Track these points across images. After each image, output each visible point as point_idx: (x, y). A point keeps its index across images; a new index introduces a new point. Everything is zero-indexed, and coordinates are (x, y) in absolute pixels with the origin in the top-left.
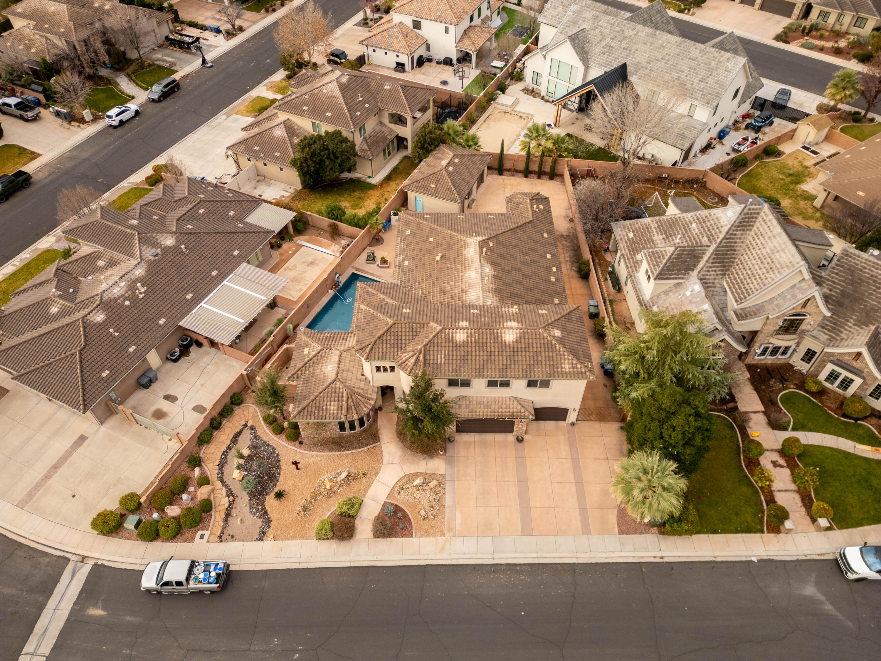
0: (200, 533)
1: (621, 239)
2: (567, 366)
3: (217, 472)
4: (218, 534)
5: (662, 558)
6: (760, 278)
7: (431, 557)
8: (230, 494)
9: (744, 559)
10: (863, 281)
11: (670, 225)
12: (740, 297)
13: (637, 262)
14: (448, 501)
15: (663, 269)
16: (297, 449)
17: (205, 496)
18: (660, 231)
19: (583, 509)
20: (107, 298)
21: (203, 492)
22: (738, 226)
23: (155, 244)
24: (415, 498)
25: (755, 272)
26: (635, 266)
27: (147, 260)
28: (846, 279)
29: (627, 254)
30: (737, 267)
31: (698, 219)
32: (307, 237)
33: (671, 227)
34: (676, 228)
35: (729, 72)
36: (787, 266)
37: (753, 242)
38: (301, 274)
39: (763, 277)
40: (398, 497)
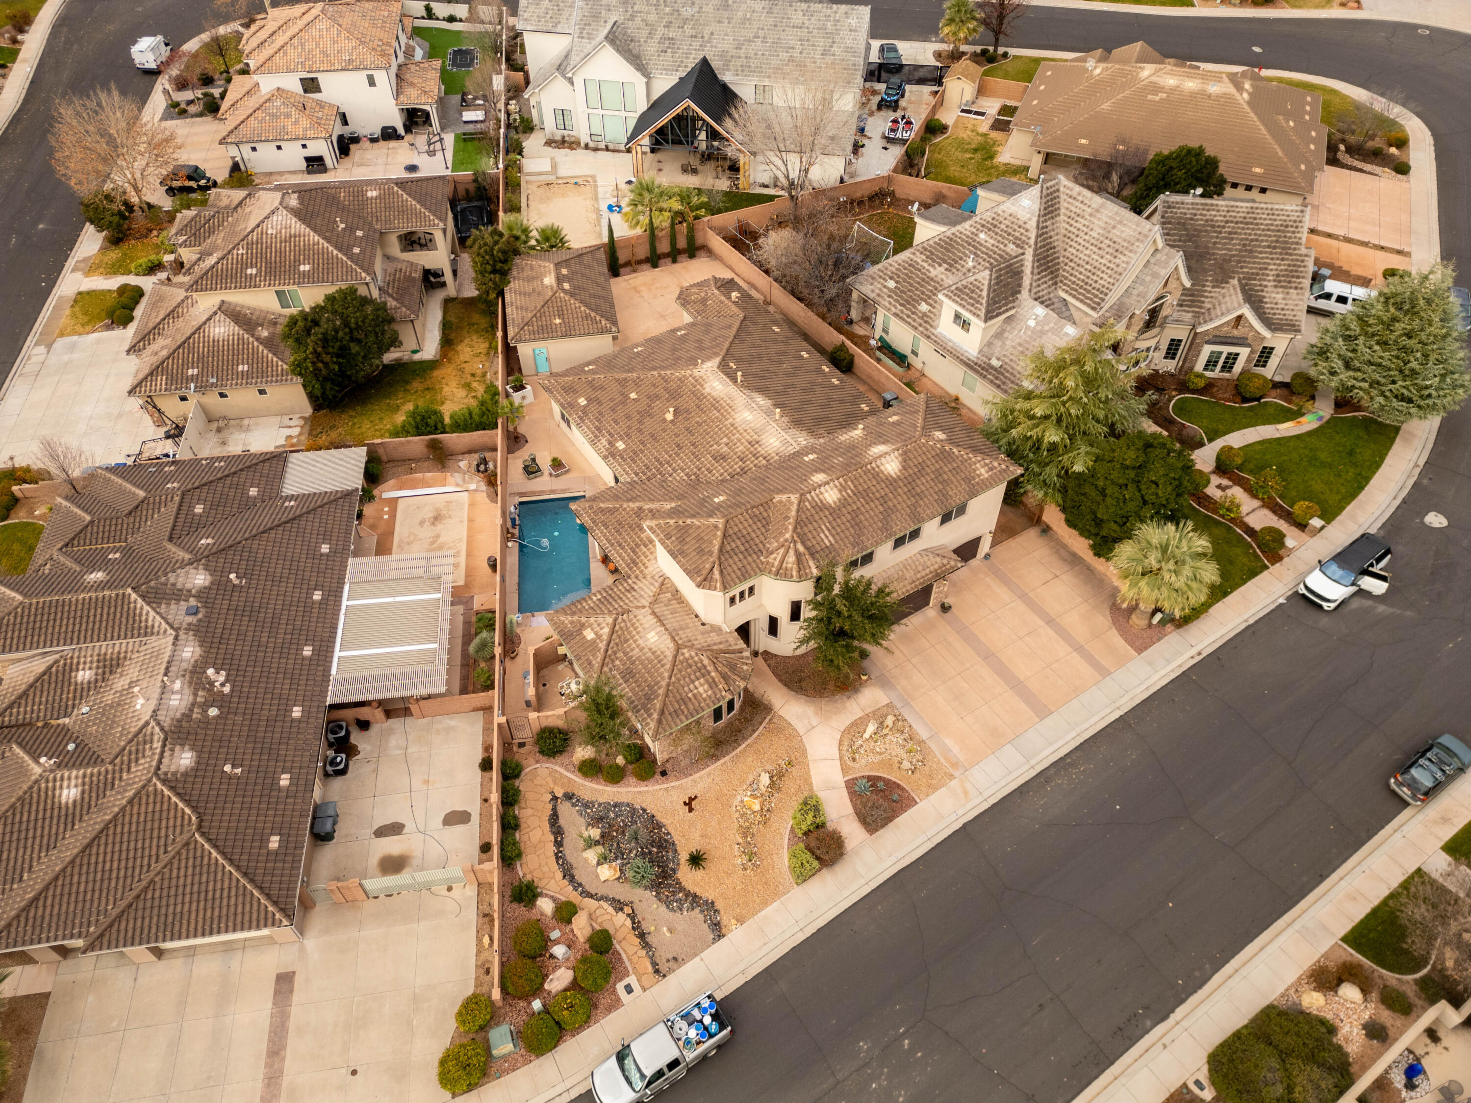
0: (620, 987)
1: (879, 295)
2: (983, 471)
3: (571, 888)
4: (650, 968)
5: (1199, 654)
6: (1108, 268)
7: (960, 812)
8: (619, 905)
9: (1272, 607)
10: (1200, 231)
11: (945, 248)
12: (1095, 302)
13: (925, 315)
14: (923, 733)
15: (988, 304)
16: (665, 786)
17: (587, 932)
18: (934, 261)
19: (1079, 649)
20: (168, 720)
21: (581, 927)
22: (1045, 215)
23: (179, 595)
24: (881, 754)
25: (1097, 264)
26: (926, 322)
27: (184, 626)
28: (1181, 236)
29: (902, 312)
30: (1067, 268)
31: (983, 226)
32: (392, 482)
33: (949, 251)
34: (958, 250)
35: (855, 31)
36: (1138, 240)
37: (1071, 229)
38: (433, 543)
39: (1112, 265)
40: (856, 765)
